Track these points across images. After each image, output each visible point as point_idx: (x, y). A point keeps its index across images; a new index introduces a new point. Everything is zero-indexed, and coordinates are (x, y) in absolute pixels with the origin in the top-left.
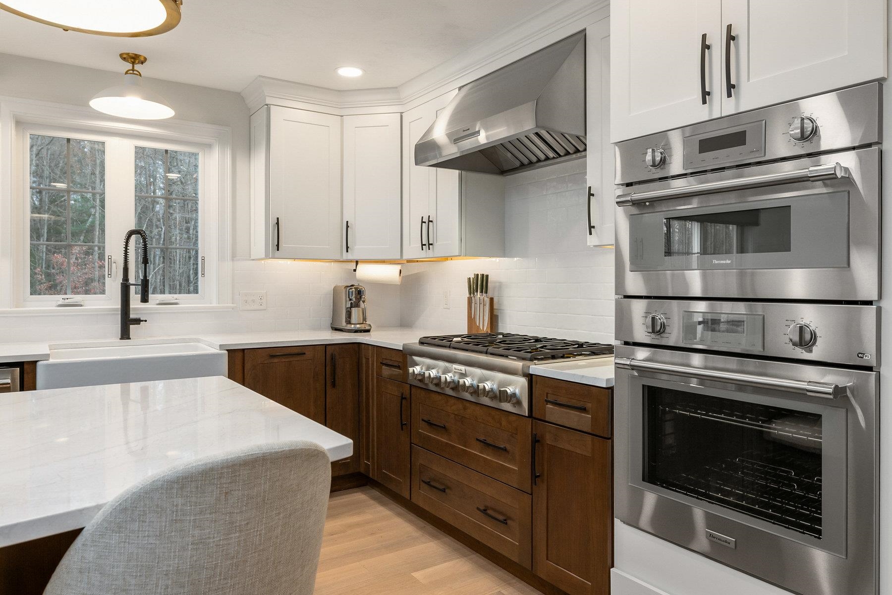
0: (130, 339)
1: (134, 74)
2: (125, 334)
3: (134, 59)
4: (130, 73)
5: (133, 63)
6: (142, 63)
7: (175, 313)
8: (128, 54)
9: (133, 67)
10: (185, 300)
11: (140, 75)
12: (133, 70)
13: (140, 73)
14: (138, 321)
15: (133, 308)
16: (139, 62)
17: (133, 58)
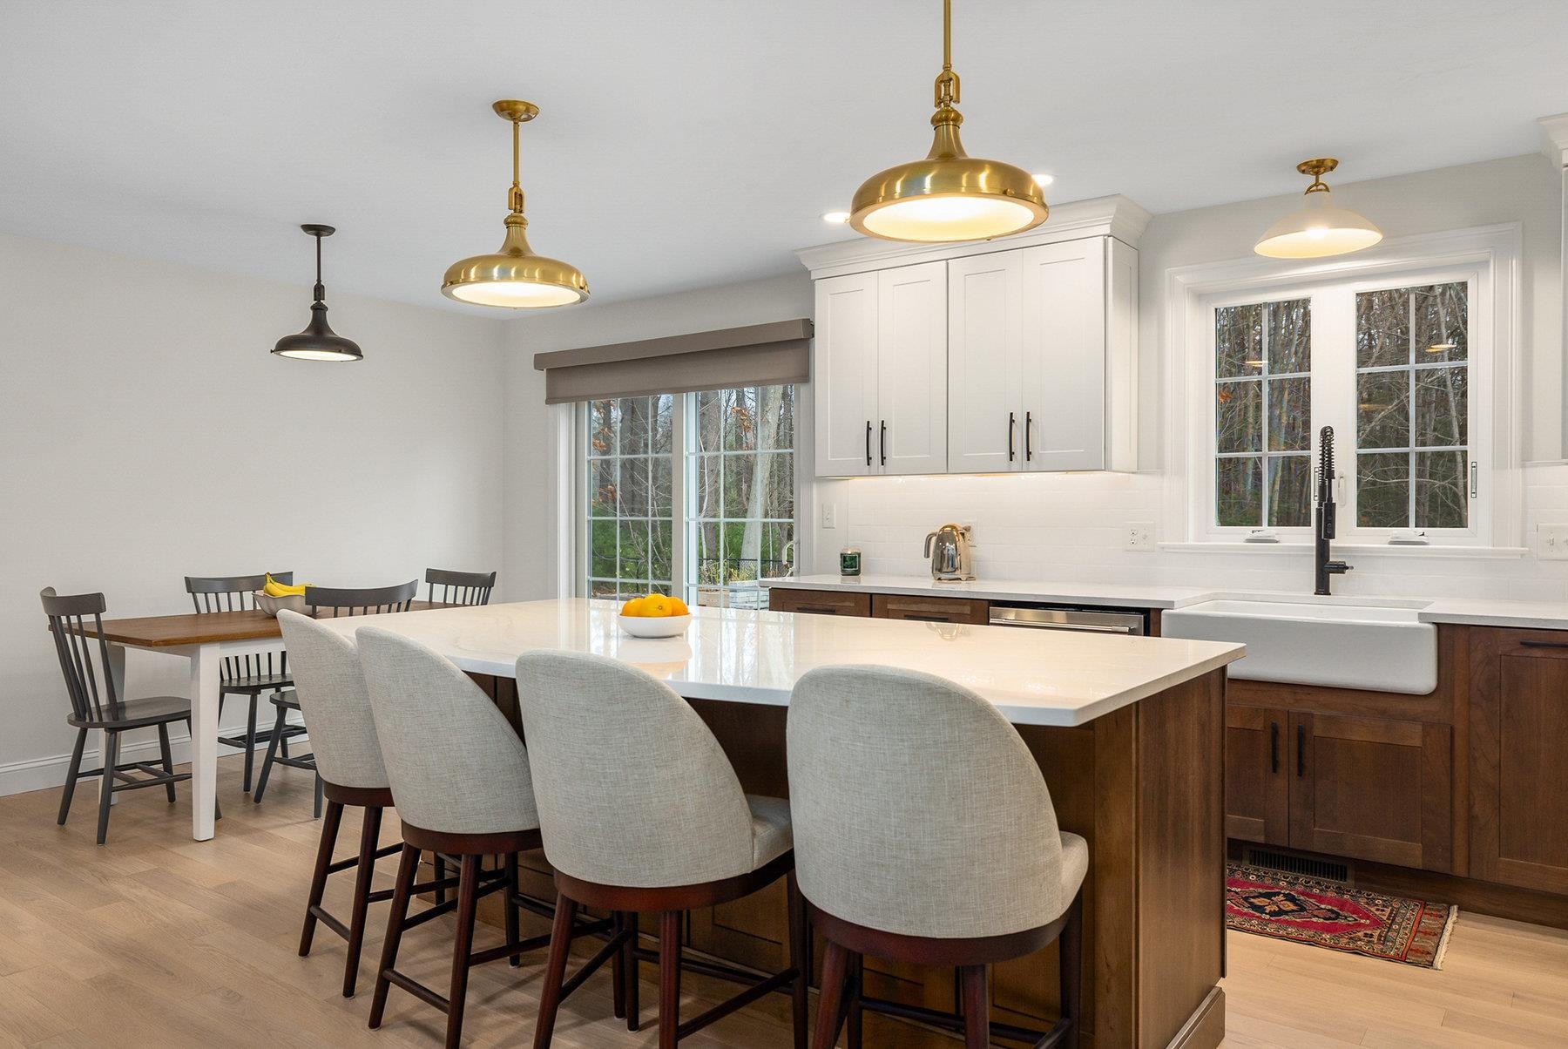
0: (1330, 594)
1: (1320, 190)
2: (1323, 588)
3: (1316, 167)
4: (1314, 191)
5: (1317, 174)
6: (1332, 168)
7: (1418, 558)
8: (1305, 164)
9: (1317, 179)
10: (1441, 538)
11: (1327, 189)
12: (1317, 184)
13: (1326, 186)
14: (1341, 568)
15: (1333, 547)
16: (1325, 171)
17: (1314, 167)
